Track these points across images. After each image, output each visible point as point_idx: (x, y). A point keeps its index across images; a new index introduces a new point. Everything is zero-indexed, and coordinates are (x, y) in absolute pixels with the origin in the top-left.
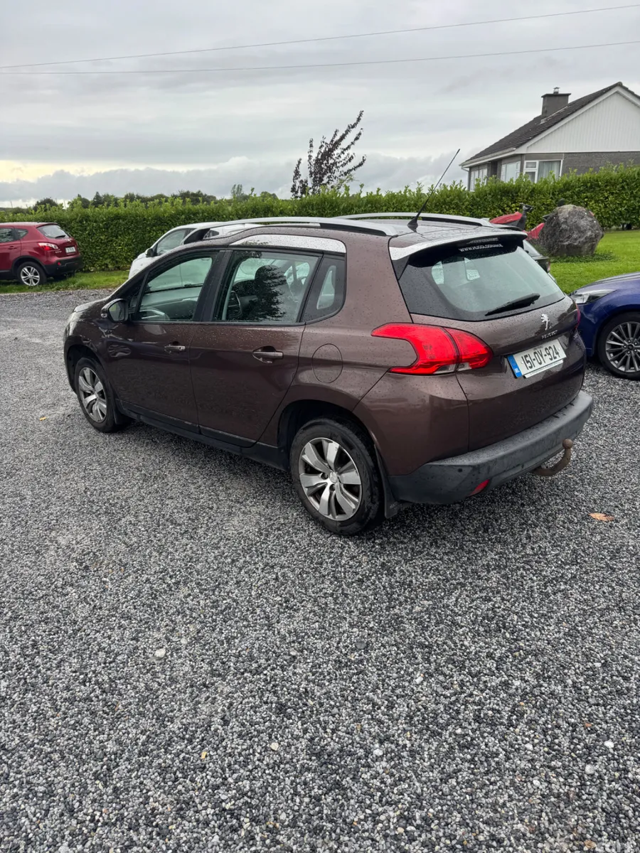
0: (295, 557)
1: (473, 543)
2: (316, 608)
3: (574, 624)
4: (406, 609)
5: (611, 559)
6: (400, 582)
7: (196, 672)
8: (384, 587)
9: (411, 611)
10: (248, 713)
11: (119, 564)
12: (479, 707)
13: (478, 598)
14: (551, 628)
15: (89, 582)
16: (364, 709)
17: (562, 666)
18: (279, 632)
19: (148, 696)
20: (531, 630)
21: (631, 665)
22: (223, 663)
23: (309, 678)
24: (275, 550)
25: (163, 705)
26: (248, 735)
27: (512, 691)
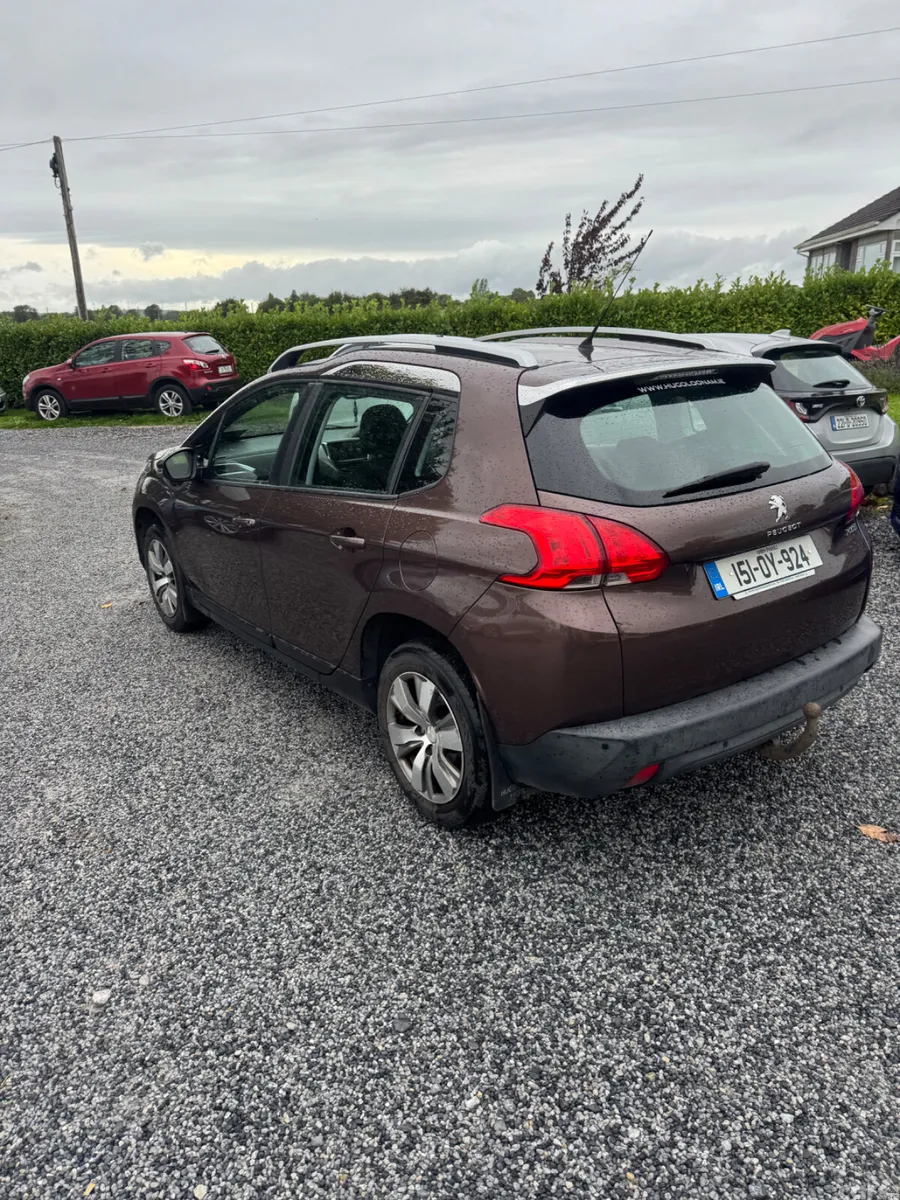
0: (360, 855)
1: (646, 860)
2: (356, 950)
3: (768, 1031)
4: (496, 967)
5: (873, 913)
6: (503, 919)
7: (141, 1036)
8: (475, 924)
9: (504, 972)
10: (185, 1123)
11: (108, 841)
12: (554, 1171)
13: (621, 961)
14: (725, 1034)
15: (56, 865)
16: (365, 1145)
17: (722, 1111)
18: (286, 984)
19: (56, 1067)
20: (692, 1033)
21: (849, 1127)
22: (185, 1027)
23: (301, 1072)
24: (335, 842)
25: (70, 1088)
26: (169, 1162)
27: (620, 1148)
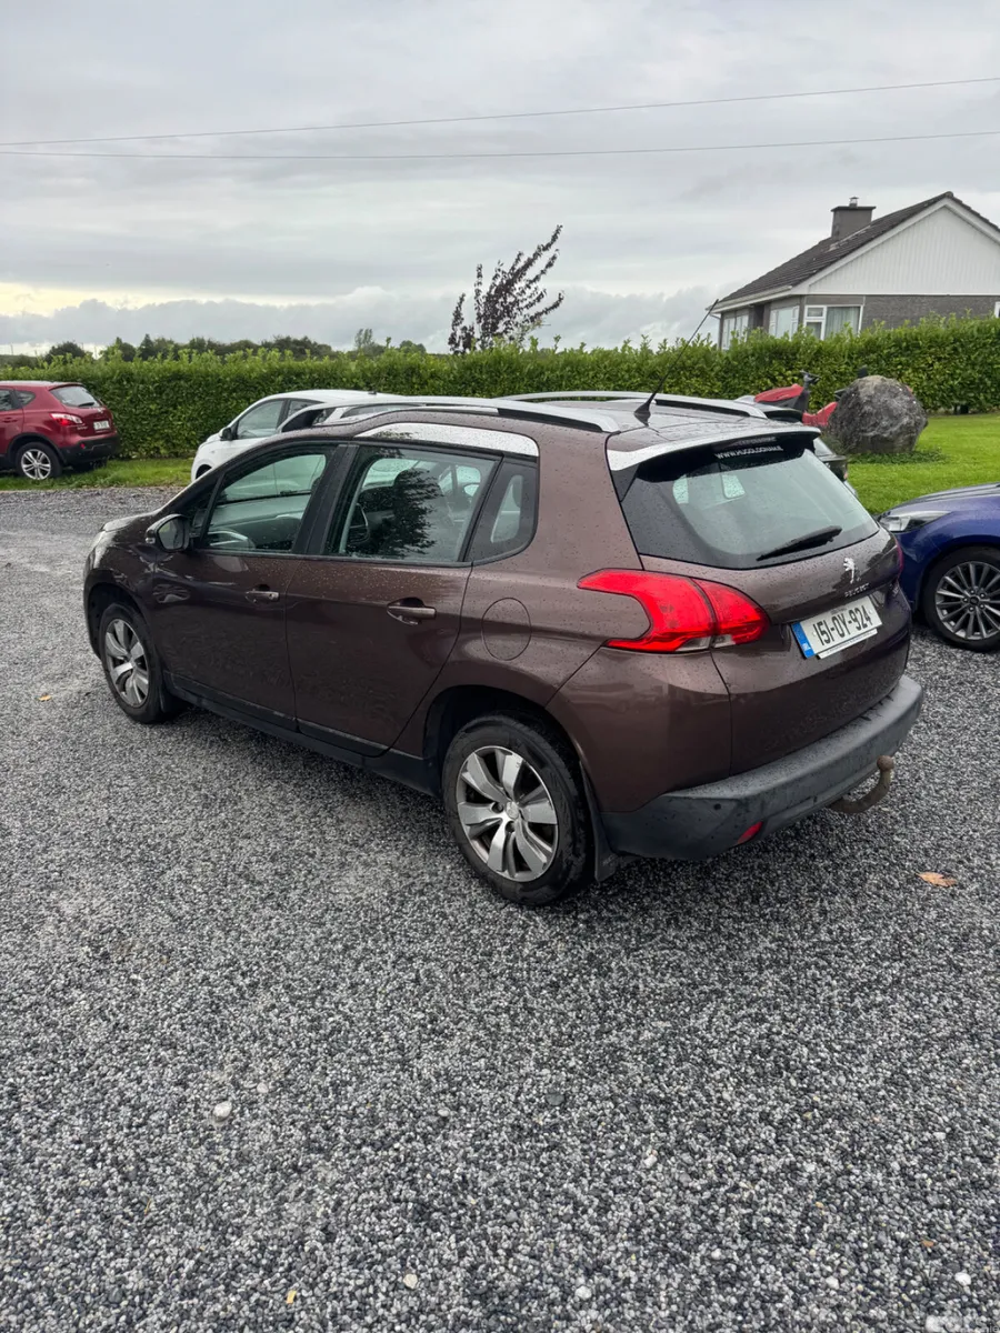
0: (448, 942)
1: (735, 922)
2: (481, 1033)
3: (899, 1064)
4: (628, 1035)
5: (955, 951)
6: (618, 989)
7: (282, 1143)
8: (593, 996)
9: (636, 1038)
10: (368, 1220)
11: (159, 951)
12: (750, 1211)
13: (744, 1017)
14: (864, 1070)
15: (108, 982)
16: (560, 1213)
17: (883, 1138)
18: (420, 1075)
19: (200, 1187)
20: (832, 1073)
21: (993, 1136)
22: (327, 1128)
23: (469, 1156)
24: (416, 930)
25: (225, 1205)
26: (366, 1259)
27: (803, 1181)
